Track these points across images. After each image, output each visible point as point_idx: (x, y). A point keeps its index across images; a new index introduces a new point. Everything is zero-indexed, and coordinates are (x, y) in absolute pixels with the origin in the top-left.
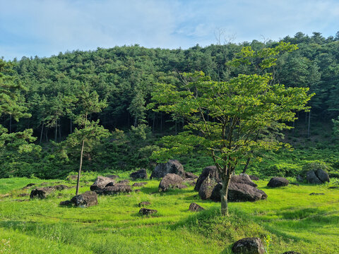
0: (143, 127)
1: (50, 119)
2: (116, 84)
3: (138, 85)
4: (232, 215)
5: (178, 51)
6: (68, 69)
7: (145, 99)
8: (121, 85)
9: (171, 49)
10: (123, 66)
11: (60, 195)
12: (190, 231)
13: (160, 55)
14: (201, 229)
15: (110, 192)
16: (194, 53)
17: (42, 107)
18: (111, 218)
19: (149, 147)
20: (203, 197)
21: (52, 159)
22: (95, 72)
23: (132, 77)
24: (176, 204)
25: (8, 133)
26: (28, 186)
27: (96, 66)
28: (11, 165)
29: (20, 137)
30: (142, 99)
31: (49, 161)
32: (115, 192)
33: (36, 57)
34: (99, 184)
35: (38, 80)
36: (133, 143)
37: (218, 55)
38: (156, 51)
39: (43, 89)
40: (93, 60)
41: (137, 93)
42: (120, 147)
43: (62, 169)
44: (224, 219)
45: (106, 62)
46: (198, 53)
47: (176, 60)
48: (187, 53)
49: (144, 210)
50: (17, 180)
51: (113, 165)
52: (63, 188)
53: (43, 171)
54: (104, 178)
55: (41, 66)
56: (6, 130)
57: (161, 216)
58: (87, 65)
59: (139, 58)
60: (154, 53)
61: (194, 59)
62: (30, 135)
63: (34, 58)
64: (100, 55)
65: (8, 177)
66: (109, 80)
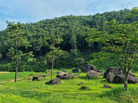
0: (76, 50)
1: (38, 47)
2: (64, 32)
3: (73, 32)
4: (131, 91)
5: (90, 16)
6: (44, 27)
7: (76, 38)
8: (66, 32)
9: (86, 16)
10: (66, 24)
11: (45, 79)
12: (110, 99)
13: (82, 18)
14: (116, 98)
15: (65, 78)
16: (97, 16)
17: (34, 43)
18: (69, 91)
19: (79, 59)
20: (109, 81)
21: (39, 64)
22: (55, 27)
23: (70, 29)
24: (96, 84)
25: (23, 53)
26: (30, 75)
27: (55, 25)
28: (23, 66)
29: (28, 55)
30: (75, 38)
31: (38, 65)
32: (68, 78)
33: (31, 23)
34: (60, 74)
35: (32, 32)
36: (72, 57)
37: (108, 16)
38: (80, 17)
39: (34, 35)
40: (54, 22)
41: (72, 35)
42: (66, 58)
43: (43, 68)
44: (127, 93)
45: (59, 23)
46: (99, 16)
47: (89, 20)
48: (94, 17)
49: (83, 87)
50: (26, 73)
51: (63, 66)
52: (45, 76)
53: (36, 69)
54: (62, 72)
55: (33, 26)
56: (22, 52)
57: (91, 90)
58: (51, 24)
59: (73, 20)
60: (79, 18)
61: (98, 19)
62: (31, 54)
63: (30, 23)
64: (56, 20)
65: (22, 71)
66: (60, 30)
